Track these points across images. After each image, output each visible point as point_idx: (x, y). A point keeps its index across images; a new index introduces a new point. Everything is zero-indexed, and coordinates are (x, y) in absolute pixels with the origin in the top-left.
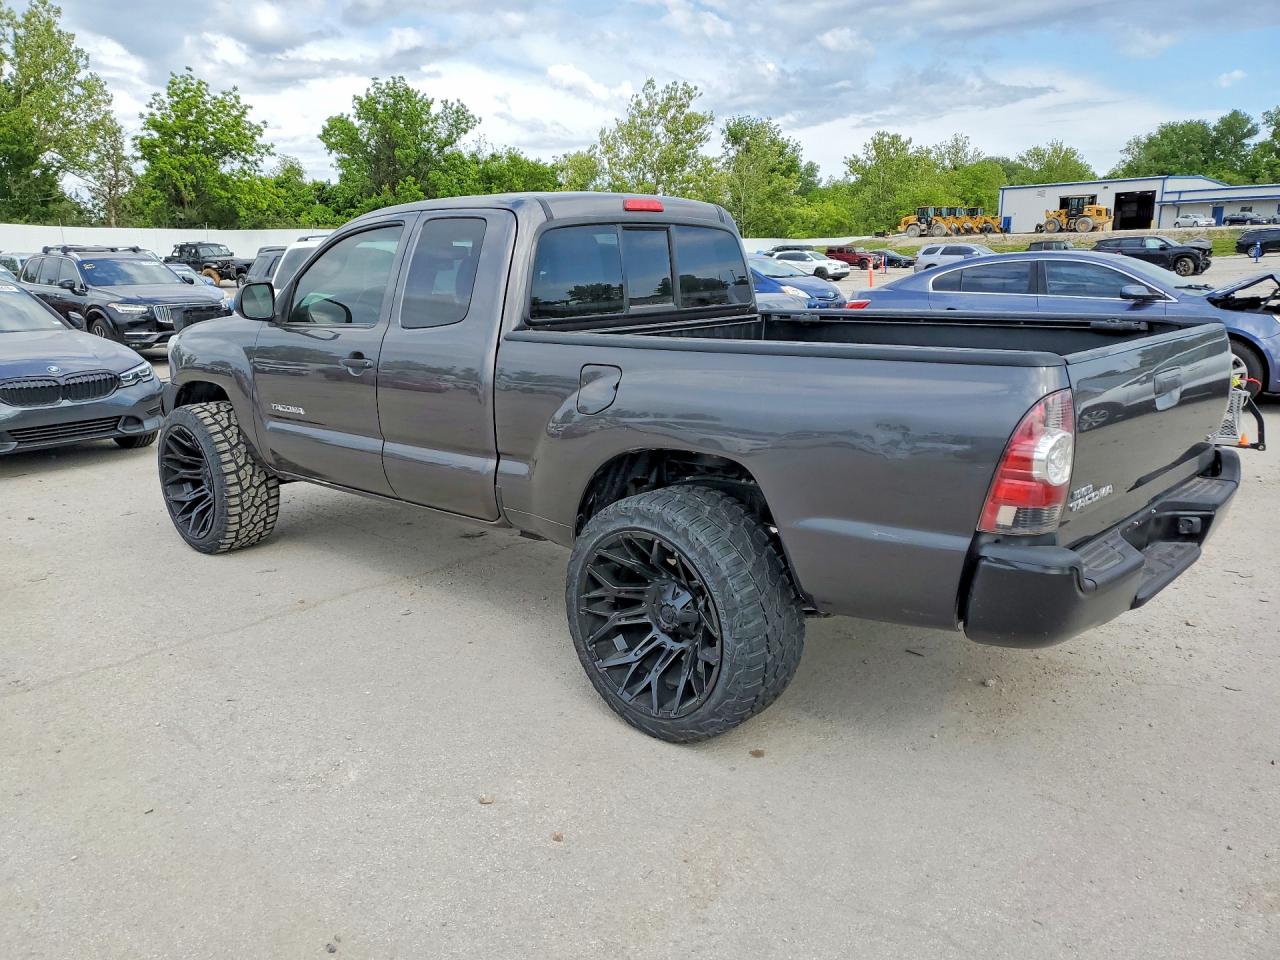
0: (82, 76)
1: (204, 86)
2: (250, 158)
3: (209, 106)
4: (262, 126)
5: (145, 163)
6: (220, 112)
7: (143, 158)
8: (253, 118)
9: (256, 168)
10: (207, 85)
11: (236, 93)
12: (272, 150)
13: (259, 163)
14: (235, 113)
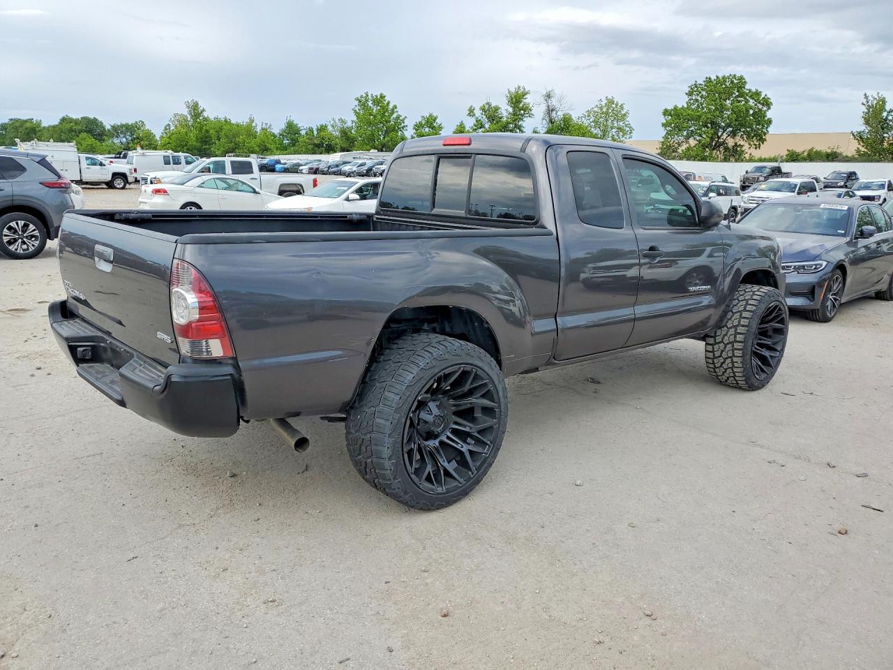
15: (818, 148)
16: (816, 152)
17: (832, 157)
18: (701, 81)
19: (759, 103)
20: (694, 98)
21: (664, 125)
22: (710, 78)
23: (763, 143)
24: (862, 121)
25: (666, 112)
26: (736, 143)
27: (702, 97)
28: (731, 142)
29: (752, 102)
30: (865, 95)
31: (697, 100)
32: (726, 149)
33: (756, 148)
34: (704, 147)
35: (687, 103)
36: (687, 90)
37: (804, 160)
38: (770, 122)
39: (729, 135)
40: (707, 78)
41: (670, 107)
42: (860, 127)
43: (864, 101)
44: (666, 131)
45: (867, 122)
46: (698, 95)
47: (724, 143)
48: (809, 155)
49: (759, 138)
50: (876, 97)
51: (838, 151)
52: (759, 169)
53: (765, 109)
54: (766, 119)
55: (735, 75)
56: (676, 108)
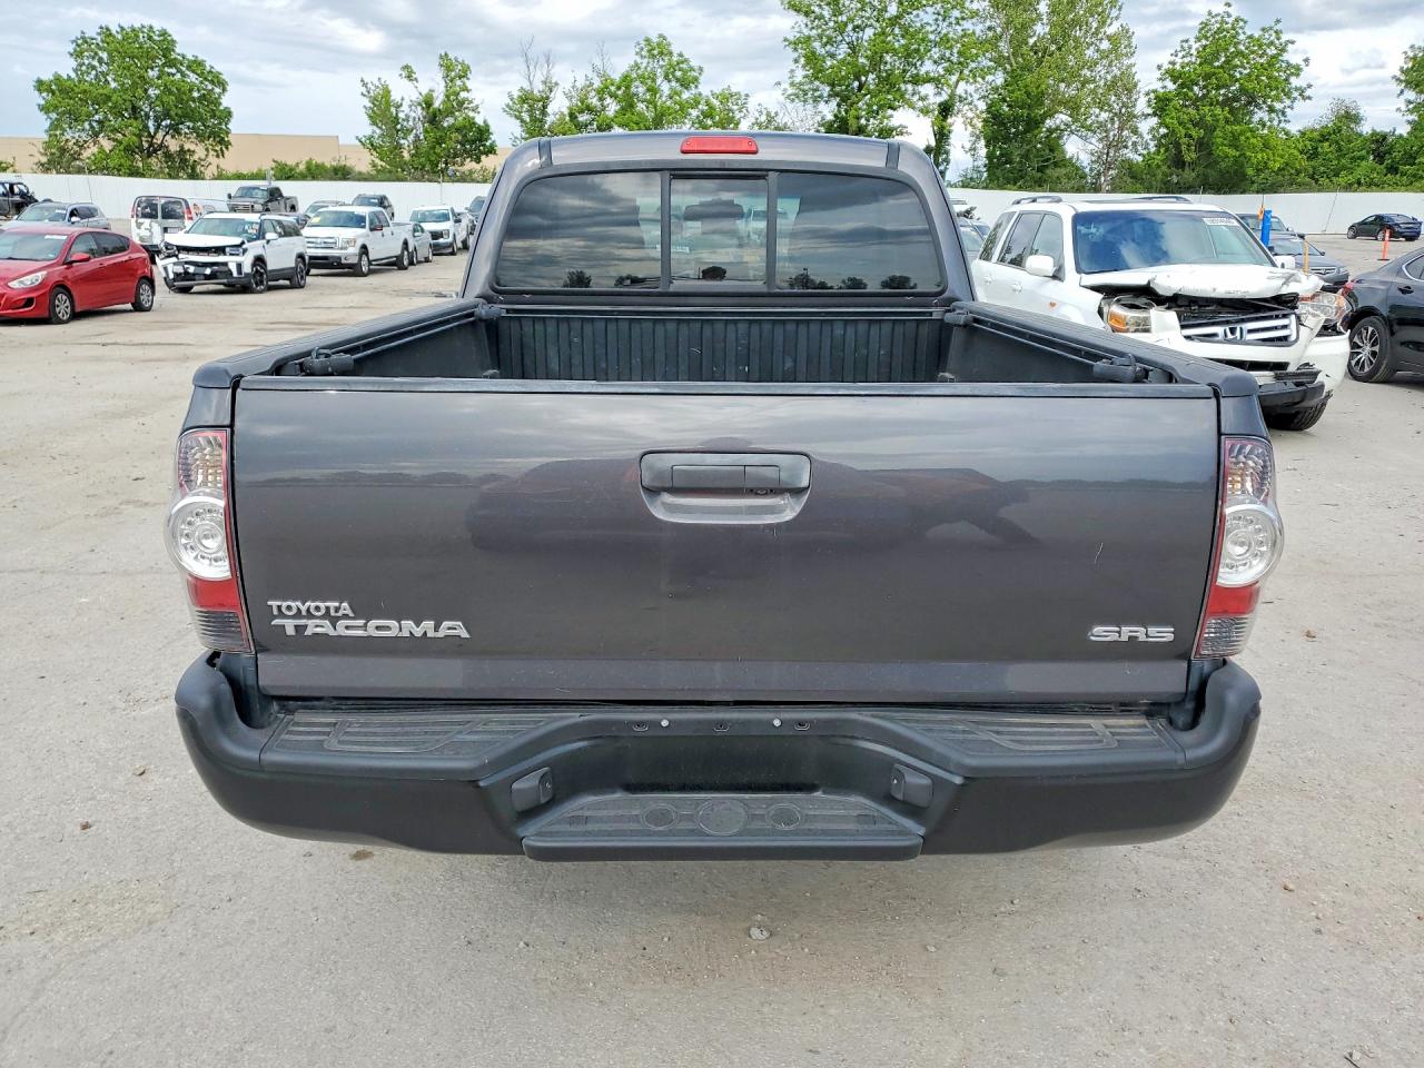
0: (1111, 30)
1: (1241, 24)
2: (1278, 106)
3: (1242, 47)
4: (1303, 64)
5: (1154, 121)
6: (1253, 52)
7: (1155, 114)
8: (1292, 56)
9: (1283, 118)
10: (1245, 22)
11: (1278, 27)
12: (1307, 94)
13: (1288, 110)
14: (1272, 51)
15: (318, 160)
16: (317, 166)
17: (342, 173)
18: (92, 32)
19: (206, 79)
20: (86, 62)
21: (45, 109)
22: (108, 29)
23: (227, 148)
24: (367, 121)
25: (40, 85)
26: (182, 147)
27: (101, 61)
28: (173, 145)
29: (192, 78)
30: (362, 81)
31: (94, 68)
32: (168, 155)
33: (218, 156)
34: (130, 150)
35: (75, 71)
36: (71, 48)
37: (303, 177)
38: (228, 114)
39: (167, 133)
40: (101, 28)
41: (47, 76)
42: (366, 129)
43: (364, 90)
44: (49, 122)
45: (374, 121)
46: (93, 58)
47: (161, 146)
48: (308, 168)
49: (218, 139)
50: (377, 84)
51: (348, 165)
52: (247, 192)
53: (217, 90)
54: (221, 108)
55: (151, 27)
56: (58, 78)
